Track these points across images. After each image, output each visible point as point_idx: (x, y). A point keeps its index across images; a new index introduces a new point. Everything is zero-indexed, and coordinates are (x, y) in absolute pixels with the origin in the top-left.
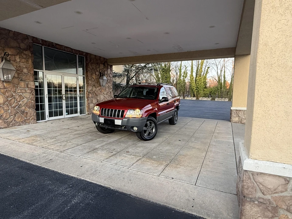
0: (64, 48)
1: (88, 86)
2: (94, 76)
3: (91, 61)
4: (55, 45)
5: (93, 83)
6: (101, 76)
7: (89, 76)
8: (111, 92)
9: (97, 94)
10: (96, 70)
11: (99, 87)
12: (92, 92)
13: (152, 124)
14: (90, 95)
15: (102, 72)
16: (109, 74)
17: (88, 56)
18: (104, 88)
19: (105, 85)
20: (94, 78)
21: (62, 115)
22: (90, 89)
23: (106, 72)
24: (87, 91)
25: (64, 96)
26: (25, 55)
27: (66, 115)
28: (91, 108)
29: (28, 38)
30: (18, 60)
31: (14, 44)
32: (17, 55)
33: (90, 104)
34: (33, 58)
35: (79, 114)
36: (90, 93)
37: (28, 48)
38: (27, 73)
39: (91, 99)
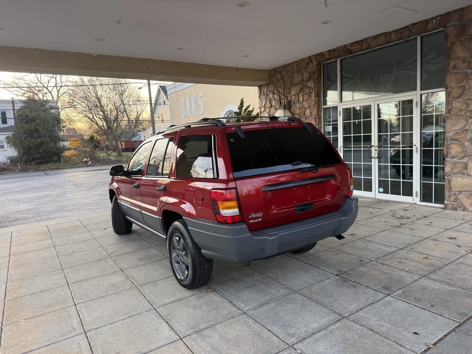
1: (446, 118)
12: (462, 136)
14: (455, 149)
21: (371, 191)
22: (457, 128)
25: (376, 150)
26: (308, 89)
27: (379, 192)
28: (460, 192)
29: (312, 61)
30: (301, 99)
31: (297, 78)
32: (300, 93)
33: (454, 178)
34: (316, 90)
35: (416, 199)
36: (458, 143)
37: (311, 76)
38: (309, 114)
39: (458, 162)
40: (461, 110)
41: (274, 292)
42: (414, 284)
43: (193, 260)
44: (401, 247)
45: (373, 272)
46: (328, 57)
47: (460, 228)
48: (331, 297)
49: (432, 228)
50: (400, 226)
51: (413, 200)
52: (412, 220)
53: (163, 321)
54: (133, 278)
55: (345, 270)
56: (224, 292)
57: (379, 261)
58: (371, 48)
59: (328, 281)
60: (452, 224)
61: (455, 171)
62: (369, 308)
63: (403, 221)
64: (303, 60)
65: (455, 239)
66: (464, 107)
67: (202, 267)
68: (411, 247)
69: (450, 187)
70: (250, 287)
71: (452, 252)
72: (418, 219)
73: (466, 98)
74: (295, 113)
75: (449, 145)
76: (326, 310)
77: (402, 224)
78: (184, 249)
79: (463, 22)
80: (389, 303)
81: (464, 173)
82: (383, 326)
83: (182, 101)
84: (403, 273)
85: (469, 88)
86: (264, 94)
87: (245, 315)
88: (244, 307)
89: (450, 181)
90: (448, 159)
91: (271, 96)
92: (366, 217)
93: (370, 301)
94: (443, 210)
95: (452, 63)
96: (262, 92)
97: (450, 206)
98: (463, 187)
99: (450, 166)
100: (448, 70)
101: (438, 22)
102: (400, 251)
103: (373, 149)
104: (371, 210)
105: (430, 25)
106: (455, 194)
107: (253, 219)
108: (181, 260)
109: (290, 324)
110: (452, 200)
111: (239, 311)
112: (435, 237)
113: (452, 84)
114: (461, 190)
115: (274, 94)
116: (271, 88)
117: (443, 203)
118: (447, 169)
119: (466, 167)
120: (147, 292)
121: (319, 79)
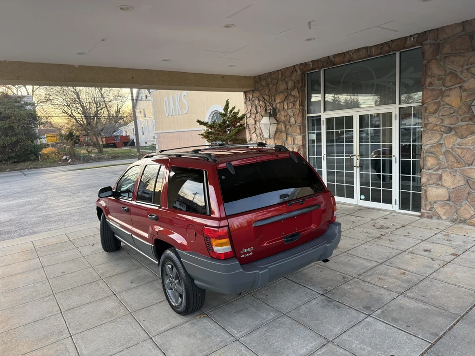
2: (453, 98)
3: (439, 50)
5: (446, 122)
9: (466, 157)
12: (437, 150)
14: (431, 161)
20: (455, 104)
21: (353, 197)
22: (433, 142)
24: (422, 148)
25: (358, 159)
26: (293, 98)
27: (361, 199)
28: (435, 202)
29: (296, 70)
30: (286, 108)
31: (282, 86)
32: (284, 100)
33: (429, 189)
34: (301, 99)
35: (395, 207)
36: (433, 155)
37: (296, 85)
38: (294, 122)
39: (433, 174)
40: (436, 125)
41: (264, 315)
42: (392, 302)
43: (186, 289)
44: (381, 261)
45: (356, 291)
46: (311, 67)
47: (434, 238)
48: (317, 319)
49: (409, 240)
50: (380, 237)
51: (392, 208)
52: (391, 230)
53: (159, 351)
54: (126, 303)
55: (330, 288)
56: (217, 318)
57: (361, 278)
58: (353, 61)
59: (314, 302)
60: (428, 234)
61: (431, 182)
62: (351, 330)
63: (383, 231)
64: (287, 69)
65: (430, 251)
66: (439, 122)
67: (195, 297)
68: (390, 261)
69: (426, 196)
70: (241, 311)
71: (427, 266)
72: (397, 229)
73: (441, 114)
74: (280, 120)
75: (426, 157)
76: (313, 334)
77: (382, 235)
78: (177, 278)
79: (439, 41)
80: (369, 324)
81: (438, 184)
82: (364, 350)
83: (166, 99)
84: (383, 291)
85: (443, 105)
86: (249, 100)
87: (238, 343)
88: (237, 334)
89: (426, 191)
90: (425, 170)
91: (257, 102)
92: (349, 226)
93: (352, 323)
94: (419, 218)
95: (428, 80)
96: (248, 98)
97: (426, 215)
98: (438, 198)
99: (426, 177)
100: (424, 86)
101: (415, 40)
102: (379, 267)
103: (355, 158)
104: (353, 219)
105: (408, 42)
106: (430, 204)
107: (245, 253)
108: (174, 288)
109: (280, 351)
110: (428, 209)
111: (232, 338)
112: (411, 249)
113: (428, 100)
114: (436, 200)
115: (259, 101)
116: (257, 94)
117: (419, 211)
118: (424, 180)
119: (440, 178)
120: (142, 319)
121: (303, 88)
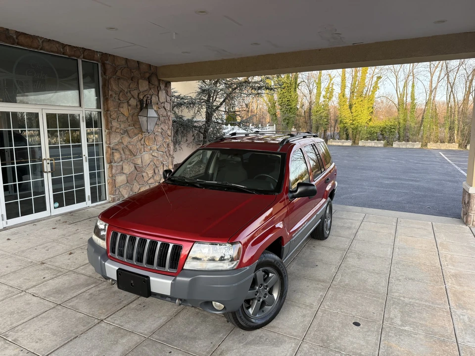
0: (42, 42)
1: (109, 134)
2: (125, 110)
3: (115, 72)
4: (15, 37)
5: (122, 126)
6: (141, 109)
7: (111, 109)
8: (168, 145)
9: (134, 150)
10: (128, 94)
11: (140, 135)
12: (120, 147)
13: (270, 275)
14: (117, 156)
15: (145, 100)
16: (164, 103)
17: (107, 62)
18: (152, 136)
19: (152, 129)
20: (126, 113)
21: (44, 209)
22: (116, 141)
23: (154, 99)
24: (109, 147)
25: (48, 163)
28: (120, 187)
33: (117, 177)
35: (88, 203)
36: (117, 151)
39: (118, 166)
61: (117, 172)
66: (118, 126)
69: (115, 184)
73: (119, 120)
75: (113, 153)
79: (114, 65)
81: (121, 173)
85: (120, 113)
89: (115, 180)
90: (113, 164)
97: (116, 198)
99: (115, 169)
100: (108, 96)
101: (100, 57)
103: (45, 162)
105: (96, 56)
106: (118, 189)
110: (117, 194)
118: (113, 171)
119: (122, 168)
